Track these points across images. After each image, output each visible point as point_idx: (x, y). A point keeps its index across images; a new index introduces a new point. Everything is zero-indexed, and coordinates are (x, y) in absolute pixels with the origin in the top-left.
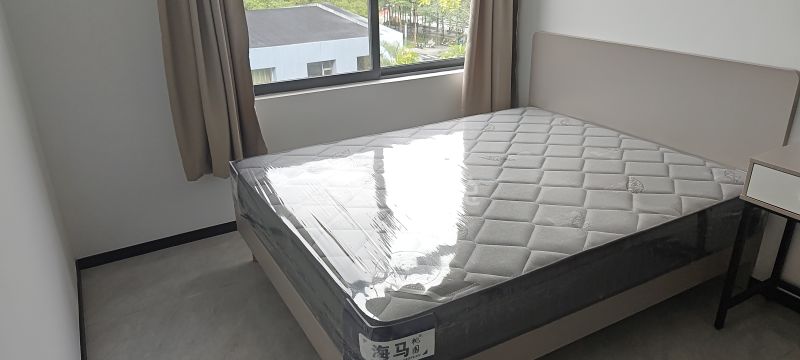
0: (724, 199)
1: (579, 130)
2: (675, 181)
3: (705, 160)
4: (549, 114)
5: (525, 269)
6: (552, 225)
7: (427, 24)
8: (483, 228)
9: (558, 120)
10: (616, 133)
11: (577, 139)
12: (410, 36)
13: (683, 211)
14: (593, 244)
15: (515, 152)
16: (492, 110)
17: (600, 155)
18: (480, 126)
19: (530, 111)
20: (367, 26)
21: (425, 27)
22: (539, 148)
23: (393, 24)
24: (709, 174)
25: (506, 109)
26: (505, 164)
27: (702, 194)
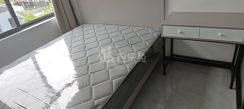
0: (156, 38)
1: (104, 28)
2: (141, 37)
3: (144, 27)
4: (92, 25)
5: (114, 89)
6: (114, 67)
7: (31, 1)
8: (91, 78)
9: (95, 26)
10: (115, 26)
11: (105, 32)
12: (26, 7)
13: (148, 46)
14: (130, 69)
15: (87, 43)
16: (71, 29)
17: (115, 35)
18: (70, 36)
19: (85, 26)
20: (6, 7)
21: (30, 2)
22: (94, 39)
23: (18, 4)
24: (147, 31)
25: (76, 27)
26: (86, 49)
27: (150, 39)
